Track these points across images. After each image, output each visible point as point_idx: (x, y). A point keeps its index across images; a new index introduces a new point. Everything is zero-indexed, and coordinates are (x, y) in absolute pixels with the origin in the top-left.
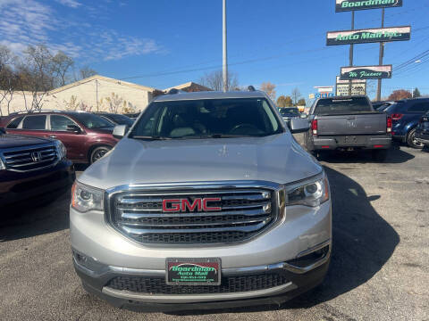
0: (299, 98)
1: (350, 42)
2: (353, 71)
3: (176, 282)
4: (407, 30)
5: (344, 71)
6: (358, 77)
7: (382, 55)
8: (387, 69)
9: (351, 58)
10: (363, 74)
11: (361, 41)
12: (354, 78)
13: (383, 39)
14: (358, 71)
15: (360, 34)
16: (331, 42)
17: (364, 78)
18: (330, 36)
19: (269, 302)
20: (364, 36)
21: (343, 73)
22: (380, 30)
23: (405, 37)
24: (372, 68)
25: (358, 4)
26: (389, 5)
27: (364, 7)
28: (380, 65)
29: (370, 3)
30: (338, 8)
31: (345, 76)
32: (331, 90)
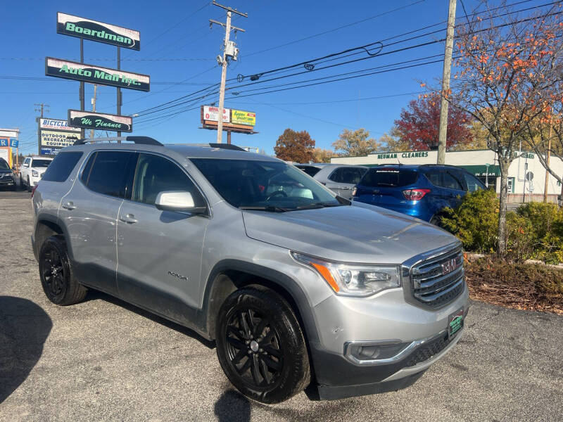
1: (80, 78)
2: (86, 117)
4: (146, 80)
5: (74, 115)
6: (93, 126)
7: (120, 104)
8: (127, 122)
9: (82, 99)
10: (99, 122)
11: (93, 80)
12: (88, 127)
13: (120, 84)
14: (92, 118)
15: (93, 71)
16: (53, 72)
17: (101, 128)
18: (51, 63)
20: (97, 75)
21: (73, 117)
22: (117, 73)
23: (144, 87)
24: (110, 118)
25: (89, 32)
26: (126, 45)
27: (95, 38)
28: (119, 115)
29: (103, 35)
30: (62, 29)
31: (76, 123)
32: (13, 135)
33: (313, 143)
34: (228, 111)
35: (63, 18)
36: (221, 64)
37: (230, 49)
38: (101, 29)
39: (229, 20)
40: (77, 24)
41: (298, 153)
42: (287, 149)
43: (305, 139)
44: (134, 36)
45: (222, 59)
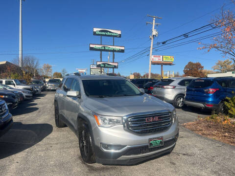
0: (66, 74)
1: (100, 50)
2: (102, 64)
3: (152, 147)
4: (123, 48)
5: (98, 63)
6: (104, 67)
7: (114, 58)
8: (116, 64)
9: (101, 57)
10: (106, 65)
11: (105, 50)
12: (103, 67)
13: (114, 51)
14: (104, 64)
15: (105, 47)
16: (92, 49)
17: (107, 67)
18: (91, 46)
19: (167, 151)
20: (106, 48)
21: (98, 64)
22: (113, 47)
23: (122, 51)
24: (110, 63)
25: (103, 33)
26: (116, 36)
27: (106, 35)
28: (113, 62)
29: (108, 34)
30: (95, 33)
31: (99, 66)
32: (84, 71)
33: (203, 67)
34: (161, 56)
35: (95, 30)
36: (151, 39)
37: (154, 32)
38: (107, 31)
39: (154, 21)
40: (100, 31)
41: (195, 72)
42: (189, 71)
43: (198, 66)
44: (119, 32)
45: (151, 37)
